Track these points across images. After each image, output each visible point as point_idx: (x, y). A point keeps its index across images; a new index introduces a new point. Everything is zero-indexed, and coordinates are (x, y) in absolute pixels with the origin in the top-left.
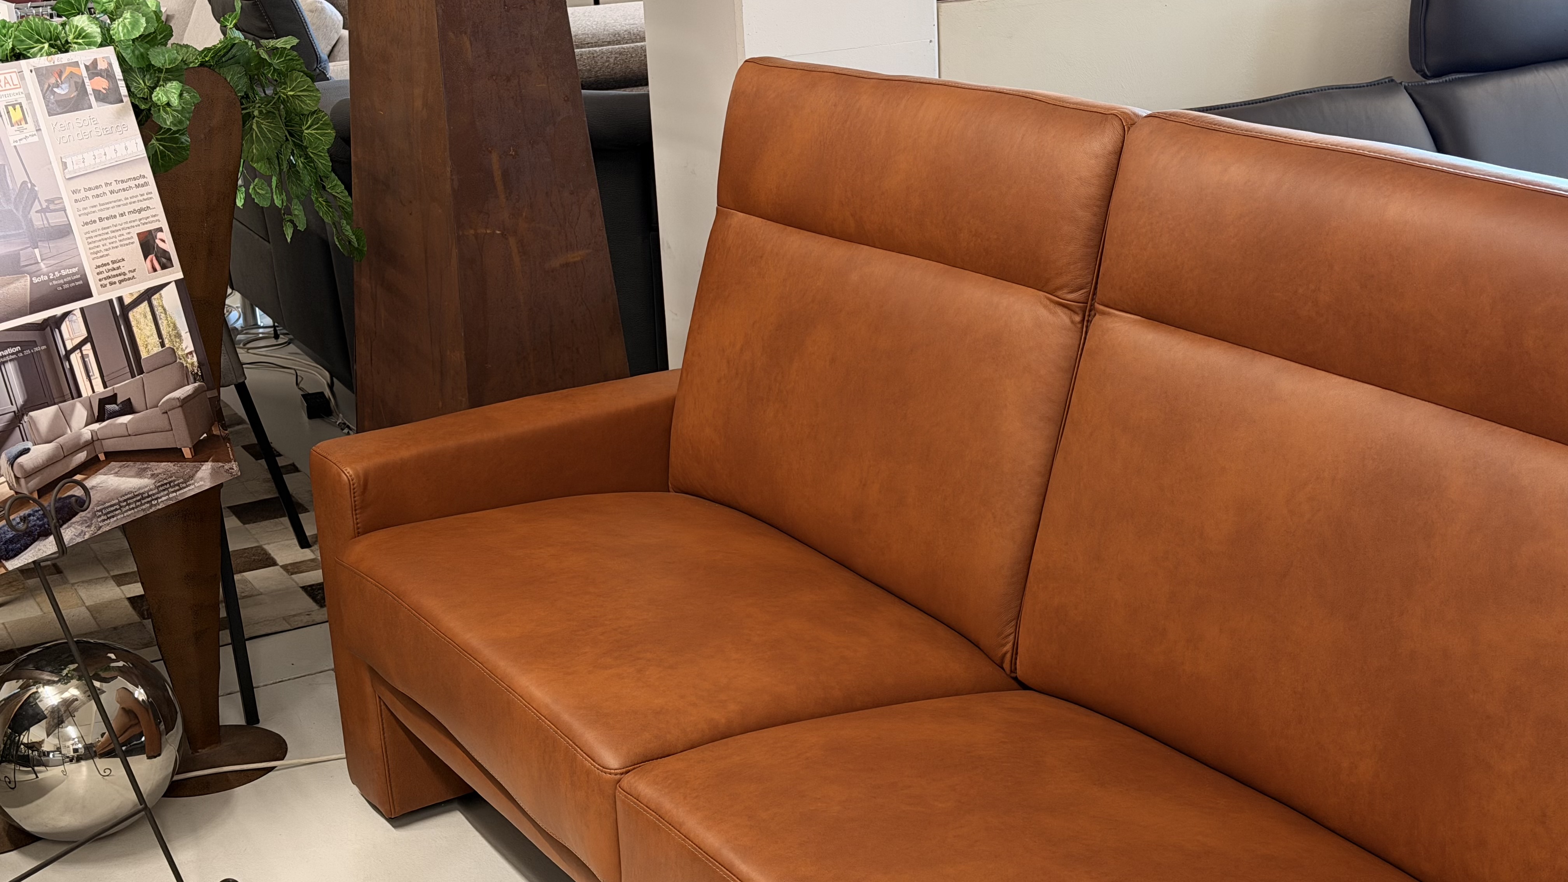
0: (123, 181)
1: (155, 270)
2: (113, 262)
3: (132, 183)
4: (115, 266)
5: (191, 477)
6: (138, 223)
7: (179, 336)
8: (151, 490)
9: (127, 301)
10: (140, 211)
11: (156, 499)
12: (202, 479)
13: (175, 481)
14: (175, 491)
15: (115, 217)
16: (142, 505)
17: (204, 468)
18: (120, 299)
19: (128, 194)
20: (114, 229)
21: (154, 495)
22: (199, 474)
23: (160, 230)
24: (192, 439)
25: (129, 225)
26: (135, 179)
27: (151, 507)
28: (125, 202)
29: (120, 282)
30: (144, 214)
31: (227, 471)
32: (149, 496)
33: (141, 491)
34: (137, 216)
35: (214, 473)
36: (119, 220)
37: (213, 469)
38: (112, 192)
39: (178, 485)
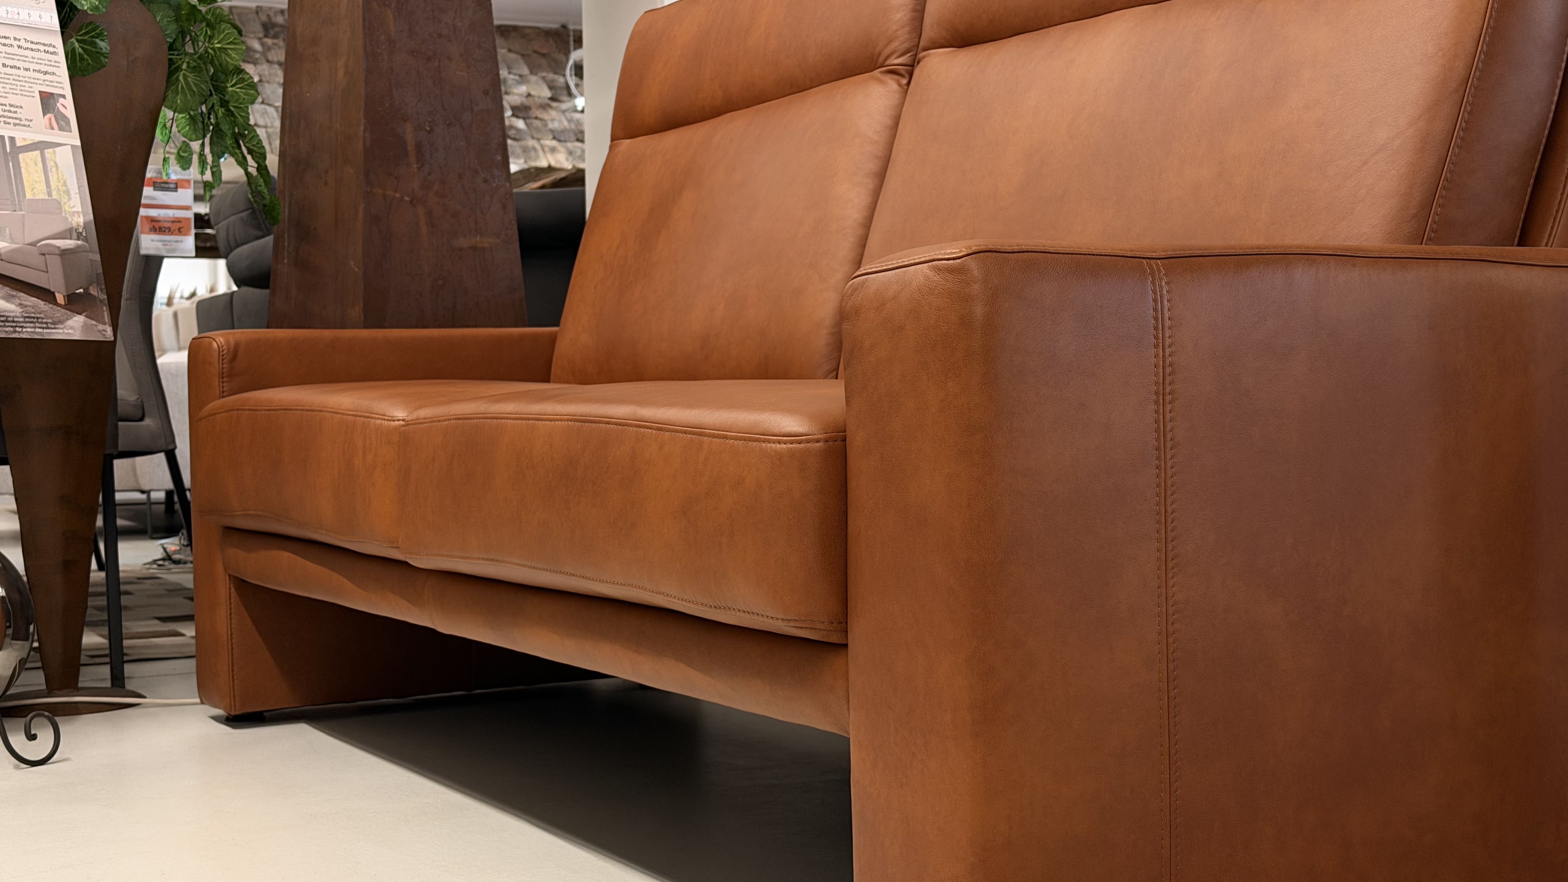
0: (32, 42)
2: (11, 105)
3: (42, 48)
4: (12, 109)
5: (61, 322)
6: (41, 82)
7: (68, 192)
8: (16, 317)
9: (19, 143)
10: (46, 73)
11: (22, 327)
12: (72, 328)
13: (43, 318)
14: (43, 328)
15: (19, 68)
16: (5, 326)
17: (75, 318)
18: (12, 139)
19: (37, 55)
20: (17, 78)
21: (19, 322)
22: (70, 323)
23: (64, 97)
24: (67, 289)
25: (33, 81)
26: (44, 45)
27: (15, 332)
28: (31, 60)
29: (15, 125)
30: (47, 77)
31: (99, 331)
32: (13, 322)
33: (6, 314)
34: (41, 77)
35: (86, 328)
36: (22, 72)
37: (85, 323)
38: (19, 47)
39: (46, 323)
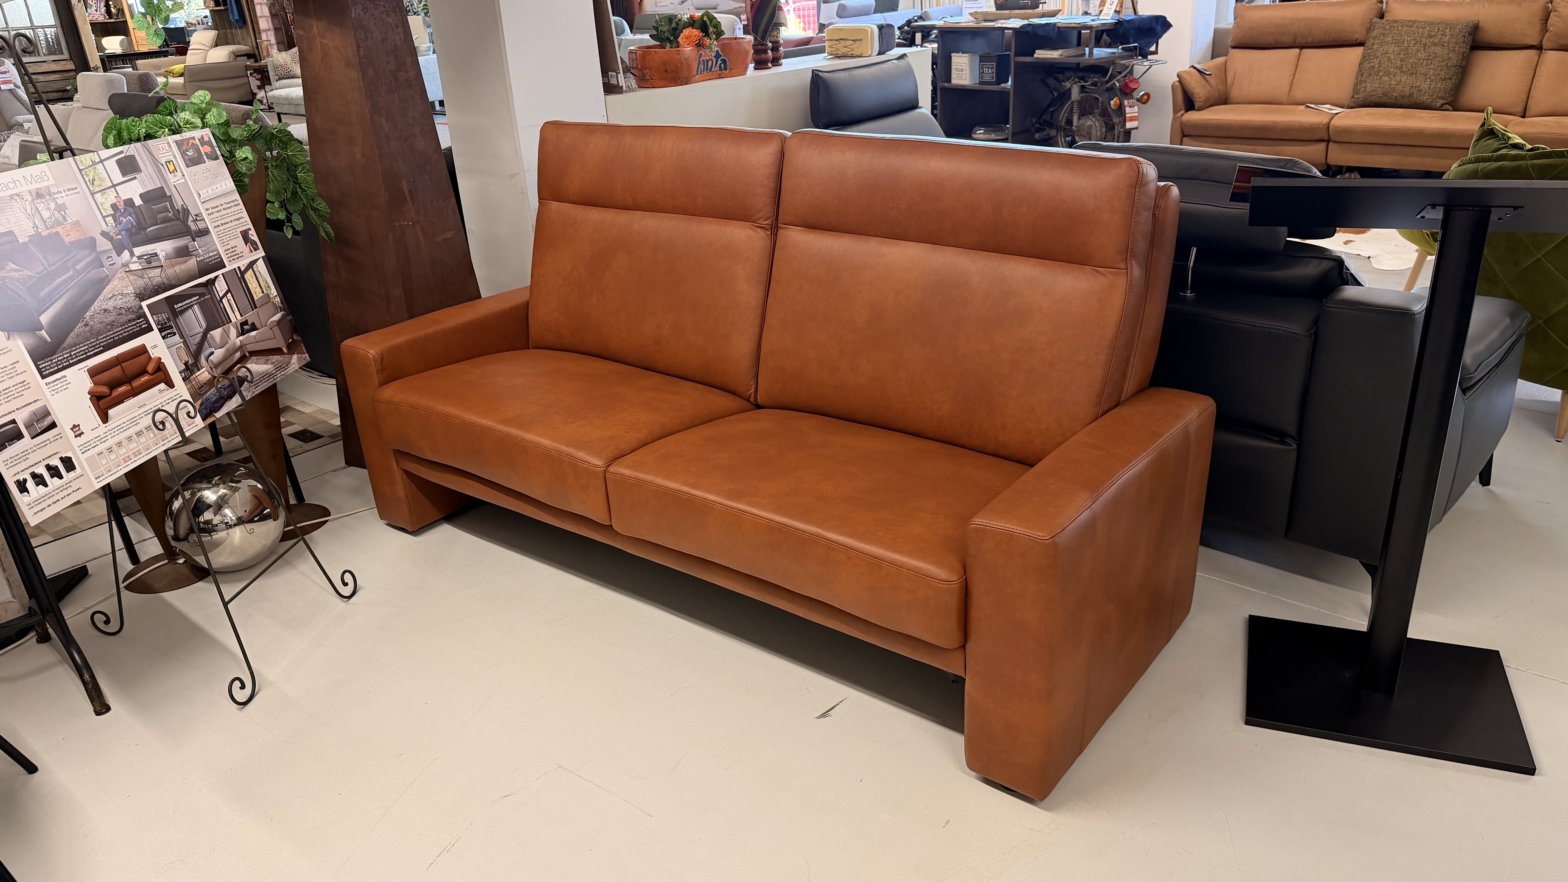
0: (228, 203)
1: (252, 252)
2: (232, 248)
3: (232, 204)
4: (234, 250)
5: (289, 363)
6: (239, 226)
7: (269, 287)
8: (273, 371)
9: (242, 269)
10: (239, 219)
11: (276, 375)
12: (294, 364)
13: (282, 365)
14: (283, 371)
15: (228, 223)
16: (270, 379)
17: (294, 357)
18: (239, 268)
19: (232, 210)
20: (229, 229)
21: (274, 373)
22: (292, 361)
23: (250, 229)
24: (286, 343)
25: (235, 227)
26: (233, 202)
27: (275, 379)
28: (231, 214)
29: (237, 258)
30: (241, 221)
31: (304, 359)
32: (272, 374)
33: (268, 372)
34: (238, 222)
35: (299, 360)
36: (230, 225)
37: (298, 358)
38: (224, 209)
39: (284, 367)
